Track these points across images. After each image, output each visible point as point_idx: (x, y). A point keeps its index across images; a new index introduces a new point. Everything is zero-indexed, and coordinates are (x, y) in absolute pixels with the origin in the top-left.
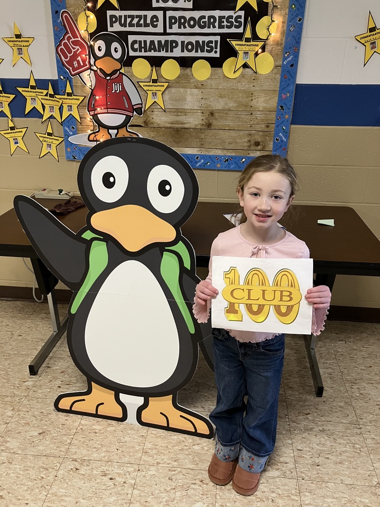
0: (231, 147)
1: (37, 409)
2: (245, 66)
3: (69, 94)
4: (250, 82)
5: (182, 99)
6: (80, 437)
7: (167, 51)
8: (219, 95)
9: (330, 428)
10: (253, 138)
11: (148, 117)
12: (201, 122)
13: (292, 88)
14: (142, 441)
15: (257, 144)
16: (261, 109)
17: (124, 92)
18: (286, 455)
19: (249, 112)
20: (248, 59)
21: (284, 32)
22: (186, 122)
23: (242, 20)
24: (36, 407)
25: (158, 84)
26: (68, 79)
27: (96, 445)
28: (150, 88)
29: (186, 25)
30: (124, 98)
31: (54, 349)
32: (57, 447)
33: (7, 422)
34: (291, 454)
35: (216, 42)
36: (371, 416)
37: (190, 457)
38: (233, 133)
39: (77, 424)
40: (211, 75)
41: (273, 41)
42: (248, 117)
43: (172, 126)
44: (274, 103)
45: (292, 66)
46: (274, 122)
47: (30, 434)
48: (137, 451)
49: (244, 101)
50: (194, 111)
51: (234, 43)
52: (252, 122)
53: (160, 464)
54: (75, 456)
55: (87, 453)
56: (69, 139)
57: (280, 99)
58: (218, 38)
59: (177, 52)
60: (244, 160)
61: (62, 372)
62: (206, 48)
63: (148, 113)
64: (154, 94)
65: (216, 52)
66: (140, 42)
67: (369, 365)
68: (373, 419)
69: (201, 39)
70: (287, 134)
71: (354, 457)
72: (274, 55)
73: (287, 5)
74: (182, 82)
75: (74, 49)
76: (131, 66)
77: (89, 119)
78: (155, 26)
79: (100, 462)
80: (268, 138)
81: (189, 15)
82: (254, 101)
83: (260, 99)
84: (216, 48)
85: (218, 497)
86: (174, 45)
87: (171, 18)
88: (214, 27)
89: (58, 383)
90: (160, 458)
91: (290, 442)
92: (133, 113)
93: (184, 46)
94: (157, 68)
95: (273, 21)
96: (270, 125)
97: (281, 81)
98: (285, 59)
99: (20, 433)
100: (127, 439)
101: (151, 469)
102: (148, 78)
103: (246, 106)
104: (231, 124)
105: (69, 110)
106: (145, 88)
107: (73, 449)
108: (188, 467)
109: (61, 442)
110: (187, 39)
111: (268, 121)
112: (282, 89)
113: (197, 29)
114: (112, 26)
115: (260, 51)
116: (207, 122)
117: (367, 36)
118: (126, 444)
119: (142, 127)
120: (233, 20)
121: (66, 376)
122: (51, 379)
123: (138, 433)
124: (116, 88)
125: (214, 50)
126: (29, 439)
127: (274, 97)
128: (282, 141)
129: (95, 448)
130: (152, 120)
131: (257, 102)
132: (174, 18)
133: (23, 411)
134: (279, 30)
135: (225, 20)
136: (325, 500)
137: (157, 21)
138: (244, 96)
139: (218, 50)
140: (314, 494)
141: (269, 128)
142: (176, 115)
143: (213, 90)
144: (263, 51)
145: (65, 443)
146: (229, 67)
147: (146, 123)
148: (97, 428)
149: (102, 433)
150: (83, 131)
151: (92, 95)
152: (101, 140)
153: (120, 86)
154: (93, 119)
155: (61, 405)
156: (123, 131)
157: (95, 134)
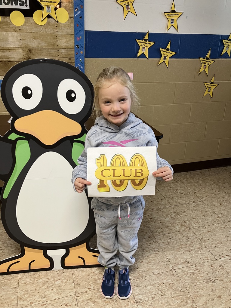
2: (49, 16)
4: (54, 28)
5: (6, 40)
8: (33, 37)
12: (22, 57)
13: (83, 33)
14: (15, 291)
16: (64, 47)
19: (56, 50)
22: (10, 56)
36: (160, 229)
37: (54, 291)
40: (25, 22)
42: (56, 53)
44: (72, 43)
46: (74, 56)
48: (13, 300)
49: (51, 41)
50: (16, 49)
52: (59, 57)
53: (33, 303)
57: (76, 41)
62: (19, 2)
65: (26, 6)
67: (151, 201)
68: (160, 231)
70: (83, 64)
71: (156, 257)
72: (67, 10)
74: (3, 27)
82: (58, 41)
83: (62, 40)
84: (26, 3)
90: (32, 300)
93: (2, 1)
96: (71, 58)
97: (75, 28)
98: (75, 13)
103: (54, 45)
108: (54, 298)
111: (70, 55)
112: (77, 33)
115: (58, 6)
116: (27, 57)
117: (124, 1)
127: (72, 39)
128: (81, 69)
131: (61, 43)
138: (51, 38)
139: (28, 4)
140: (140, 287)
141: (71, 61)
142: (2, 52)
143: (28, 33)
144: (60, 7)
146: (38, 17)
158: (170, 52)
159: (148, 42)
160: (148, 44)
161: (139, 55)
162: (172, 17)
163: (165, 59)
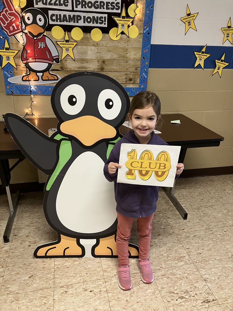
2: (122, 33)
3: (7, 49)
4: (125, 43)
5: (85, 53)
6: (59, 273)
7: (74, 22)
8: (108, 51)
9: (198, 234)
10: (128, 76)
11: (63, 64)
12: (97, 67)
13: (149, 46)
14: (99, 265)
15: (131, 80)
16: (132, 59)
17: (46, 48)
18: (182, 253)
19: (126, 61)
20: (124, 29)
21: (143, 14)
22: (88, 67)
23: (120, 5)
24: (19, 262)
25: (70, 43)
26: (6, 38)
27: (71, 275)
28: (64, 46)
29: (86, 6)
30: (47, 52)
31: (14, 223)
32: (46, 282)
33: (2, 275)
34: (185, 252)
35: (105, 17)
36: (214, 223)
38: (116, 74)
39: (53, 265)
40: (103, 38)
41: (138, 19)
42: (125, 64)
43: (79, 70)
44: (139, 55)
45: (149, 33)
46: (139, 66)
47: (23, 279)
48: (99, 272)
49: (122, 54)
50: (93, 60)
51: (116, 19)
52: (127, 67)
54: (60, 284)
55: (68, 281)
56: (8, 80)
57: (143, 54)
58: (106, 15)
59: (81, 23)
61: (27, 236)
62: (99, 21)
63: (63, 62)
64: (67, 50)
65: (105, 24)
66: (57, 15)
67: (201, 199)
68: (215, 225)
69: (96, 15)
70: (147, 73)
71: (215, 245)
72: (138, 27)
74: (85, 42)
76: (51, 31)
77: (23, 66)
78: (67, 6)
79: (79, 284)
80: (136, 76)
82: (128, 54)
83: (131, 53)
84: (105, 21)
85: (158, 284)
86: (79, 18)
87: (76, 1)
88: (104, 8)
89: (27, 243)
90: (115, 272)
91: (182, 246)
92: (53, 62)
93: (86, 20)
94: (68, 33)
95: (137, 7)
96: (137, 68)
97: (143, 42)
98: (144, 29)
99: (15, 280)
100: (90, 266)
101: (112, 279)
102: (62, 39)
103: (124, 57)
104: (115, 68)
105: (7, 60)
106: (61, 46)
107: (57, 281)
109: (47, 279)
110: (87, 15)
111: (136, 66)
112: (144, 47)
113: (93, 9)
114: (37, 4)
115: (131, 24)
116: (101, 67)
117: (186, 19)
118: (90, 269)
119: (59, 70)
120: (115, 5)
121: (31, 238)
122: (21, 242)
123: (95, 261)
124: (41, 45)
125: (104, 23)
126: (24, 283)
127: (139, 52)
128: (145, 78)
130: (66, 66)
131: (130, 55)
133: (11, 266)
134: (141, 12)
135: (110, 4)
136: (212, 270)
137: (68, 2)
138: (123, 51)
139: (106, 23)
140: (205, 269)
141: (137, 70)
142: (81, 63)
143: (104, 47)
144: (132, 24)
145: (51, 279)
146: (113, 33)
147: (62, 68)
148: (67, 265)
149: (72, 267)
150: (18, 74)
151: (24, 49)
152: (32, 80)
153: (44, 44)
154: (26, 66)
155: (39, 254)
156: (46, 74)
157: (27, 76)
158: (223, 63)
159: (204, 54)
160: (204, 56)
161: (196, 65)
162: (228, 32)
163: (218, 69)
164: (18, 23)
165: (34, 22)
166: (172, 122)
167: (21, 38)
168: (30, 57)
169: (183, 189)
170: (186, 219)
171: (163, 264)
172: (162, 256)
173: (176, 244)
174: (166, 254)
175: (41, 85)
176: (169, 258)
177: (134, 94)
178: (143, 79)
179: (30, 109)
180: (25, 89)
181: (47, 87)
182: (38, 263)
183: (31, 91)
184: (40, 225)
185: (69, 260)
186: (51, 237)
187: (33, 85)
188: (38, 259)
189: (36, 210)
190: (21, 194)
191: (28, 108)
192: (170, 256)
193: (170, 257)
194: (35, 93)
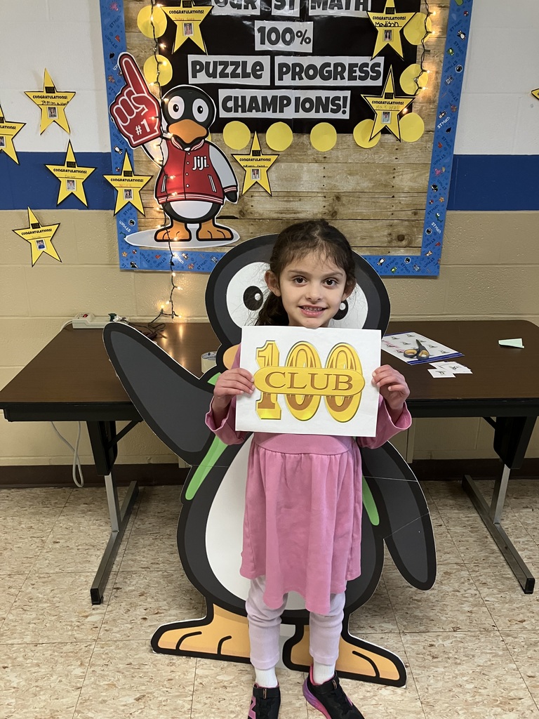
0: (365, 243)
1: (121, 659)
2: (385, 131)
3: (127, 174)
4: (391, 153)
5: (297, 178)
6: (203, 698)
7: (274, 111)
8: (349, 172)
10: (395, 230)
11: (246, 204)
12: (322, 210)
13: (449, 160)
15: (401, 238)
16: (406, 189)
17: (210, 169)
18: (515, 687)
19: (390, 195)
20: (389, 122)
21: (438, 85)
22: (300, 210)
23: (381, 69)
24: (118, 656)
25: (262, 157)
26: (126, 151)
27: (232, 708)
28: (249, 163)
29: (303, 75)
30: (210, 177)
31: (117, 559)
33: (79, 685)
34: (522, 685)
35: (345, 98)
37: (380, 708)
38: (367, 225)
39: (191, 676)
40: (337, 144)
41: (423, 97)
42: (388, 201)
43: (280, 216)
44: (424, 181)
46: (424, 207)
47: (122, 701)
49: (383, 179)
50: (313, 195)
51: (370, 100)
52: (394, 208)
56: (126, 239)
57: (433, 177)
58: (348, 93)
59: (290, 113)
60: (382, 261)
61: (142, 595)
62: (331, 106)
63: (246, 199)
64: (256, 172)
65: (344, 112)
66: (236, 98)
69: (323, 94)
70: (441, 222)
72: (423, 116)
73: (442, 49)
74: (296, 153)
75: (137, 108)
76: (222, 132)
77: (158, 209)
78: (259, 77)
80: (415, 229)
81: (306, 62)
82: (396, 178)
83: (405, 176)
84: (345, 107)
86: (285, 102)
87: (281, 66)
88: (343, 78)
89: (140, 612)
91: (515, 667)
92: (223, 199)
93: (299, 105)
94: (259, 135)
95: (423, 71)
96: (419, 211)
97: (434, 151)
98: (439, 121)
99: (104, 701)
102: (246, 148)
103: (386, 186)
104: (364, 211)
105: (126, 197)
106: (243, 163)
109: (175, 709)
110: (303, 95)
111: (416, 206)
112: (436, 162)
113: (318, 81)
114: (194, 76)
115: (405, 110)
116: (331, 210)
119: (237, 218)
120: (369, 69)
121: (149, 600)
122: (128, 607)
124: (199, 163)
125: (342, 109)
126: (123, 711)
127: (425, 173)
128: (435, 233)
129: (232, 712)
130: (252, 209)
131: (401, 181)
132: (286, 65)
133: (99, 665)
134: (431, 83)
135: (357, 69)
137: (262, 69)
138: (384, 172)
139: (348, 109)
141: (417, 216)
142: (286, 201)
143: (339, 164)
144: (410, 111)
145: (183, 710)
146: (363, 133)
147: (242, 213)
148: (225, 679)
149: (235, 686)
150: (146, 227)
151: (163, 174)
152: (175, 239)
153: (205, 160)
154: (164, 209)
155: (162, 643)
156: (208, 226)
157: (165, 231)
164: (153, 118)
165: (188, 114)
166: (502, 342)
167: (158, 151)
168: (173, 190)
169: (527, 507)
170: (532, 593)
171: (460, 712)
172: (460, 690)
173: (499, 659)
174: (472, 686)
175: (194, 250)
176: (478, 698)
177: (407, 270)
178: (431, 236)
179: (168, 303)
180: (159, 260)
181: (208, 255)
182: (159, 666)
183: (172, 264)
184: (173, 569)
185: (229, 669)
186: (193, 602)
187: (177, 249)
188: (160, 656)
189: (168, 532)
190: (140, 488)
191: (164, 299)
192: (482, 691)
193: (481, 695)
194: (181, 269)
